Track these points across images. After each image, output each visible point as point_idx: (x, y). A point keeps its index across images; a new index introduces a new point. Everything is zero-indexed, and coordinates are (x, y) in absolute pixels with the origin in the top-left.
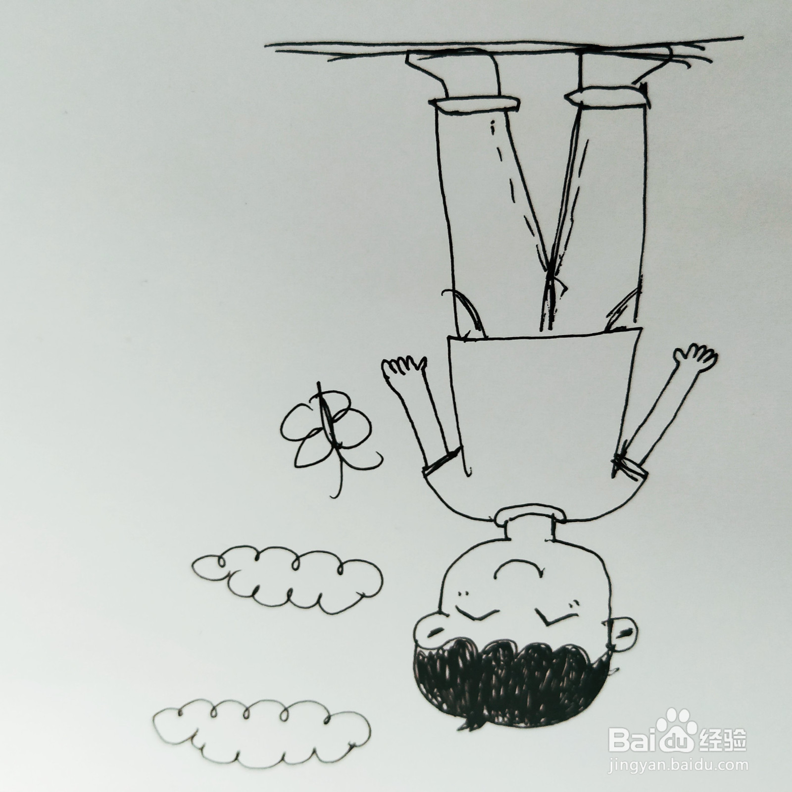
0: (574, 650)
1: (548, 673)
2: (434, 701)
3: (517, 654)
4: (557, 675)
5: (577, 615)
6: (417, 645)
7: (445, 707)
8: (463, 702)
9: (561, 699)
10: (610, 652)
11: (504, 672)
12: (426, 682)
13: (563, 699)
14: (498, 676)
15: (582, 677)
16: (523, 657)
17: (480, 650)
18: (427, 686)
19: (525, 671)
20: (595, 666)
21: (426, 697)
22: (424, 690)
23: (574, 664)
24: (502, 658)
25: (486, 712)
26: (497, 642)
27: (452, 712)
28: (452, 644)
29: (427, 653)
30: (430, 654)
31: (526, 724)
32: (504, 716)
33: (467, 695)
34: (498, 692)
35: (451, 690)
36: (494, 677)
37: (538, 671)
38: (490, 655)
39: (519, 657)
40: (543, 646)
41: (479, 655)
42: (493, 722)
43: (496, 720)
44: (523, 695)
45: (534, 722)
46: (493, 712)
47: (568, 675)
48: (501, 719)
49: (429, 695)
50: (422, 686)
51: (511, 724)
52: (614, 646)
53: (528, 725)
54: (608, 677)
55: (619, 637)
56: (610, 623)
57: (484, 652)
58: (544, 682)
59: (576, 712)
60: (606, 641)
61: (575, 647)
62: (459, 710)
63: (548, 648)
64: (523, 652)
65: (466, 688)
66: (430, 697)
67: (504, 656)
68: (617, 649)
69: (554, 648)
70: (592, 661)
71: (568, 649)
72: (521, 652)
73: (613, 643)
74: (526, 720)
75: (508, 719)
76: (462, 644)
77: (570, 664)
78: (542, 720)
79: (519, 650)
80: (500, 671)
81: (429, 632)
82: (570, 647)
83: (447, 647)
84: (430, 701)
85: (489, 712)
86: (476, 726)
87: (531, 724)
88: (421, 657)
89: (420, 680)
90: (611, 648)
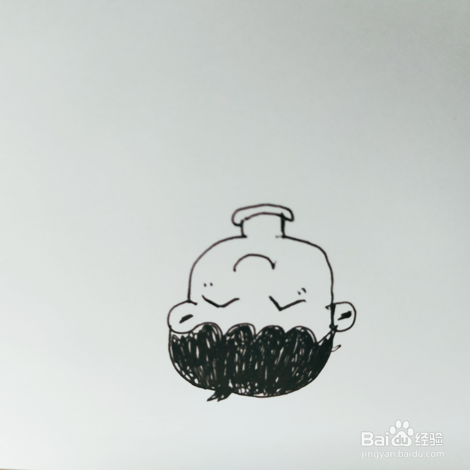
0: (303, 331)
1: (282, 351)
2: (187, 377)
3: (256, 336)
4: (289, 352)
5: (304, 301)
6: (171, 330)
7: (196, 381)
8: (212, 377)
9: (293, 373)
10: (333, 332)
11: (245, 350)
12: (180, 361)
13: (295, 372)
14: (240, 355)
15: (310, 353)
16: (261, 338)
17: (224, 332)
18: (181, 365)
19: (262, 350)
20: (320, 344)
21: (180, 373)
22: (179, 368)
23: (303, 343)
24: (243, 339)
25: (231, 385)
26: (238, 325)
27: (202, 385)
28: (200, 328)
29: (179, 336)
30: (183, 337)
31: (265, 394)
32: (246, 387)
33: (215, 371)
34: (240, 368)
35: (201, 367)
36: (237, 355)
37: (273, 349)
38: (233, 337)
39: (257, 338)
40: (277, 328)
41: (224, 337)
42: (237, 393)
43: (240, 392)
44: (261, 370)
45: (271, 393)
46: (237, 385)
47: (298, 351)
48: (243, 390)
49: (183, 371)
50: (176, 364)
51: (251, 394)
52: (337, 326)
53: (267, 395)
54: (332, 354)
55: (340, 319)
56: (332, 307)
57: (228, 334)
58: (278, 358)
59: (305, 383)
60: (329, 323)
61: (303, 328)
62: (208, 384)
63: (281, 329)
64: (260, 334)
65: (214, 366)
66: (184, 373)
67: (245, 337)
68: (338, 329)
69: (286, 329)
70: (318, 340)
71: (298, 330)
72: (259, 333)
73: (335, 324)
74: (265, 391)
75: (250, 390)
76: (209, 327)
77: (300, 343)
78: (278, 390)
79: (257, 332)
80: (241, 350)
81: (180, 319)
82: (299, 329)
83: (196, 331)
84: (184, 377)
85: (234, 384)
86: (223, 397)
87: (268, 394)
88: (175, 341)
89: (175, 359)
90: (334, 328)
